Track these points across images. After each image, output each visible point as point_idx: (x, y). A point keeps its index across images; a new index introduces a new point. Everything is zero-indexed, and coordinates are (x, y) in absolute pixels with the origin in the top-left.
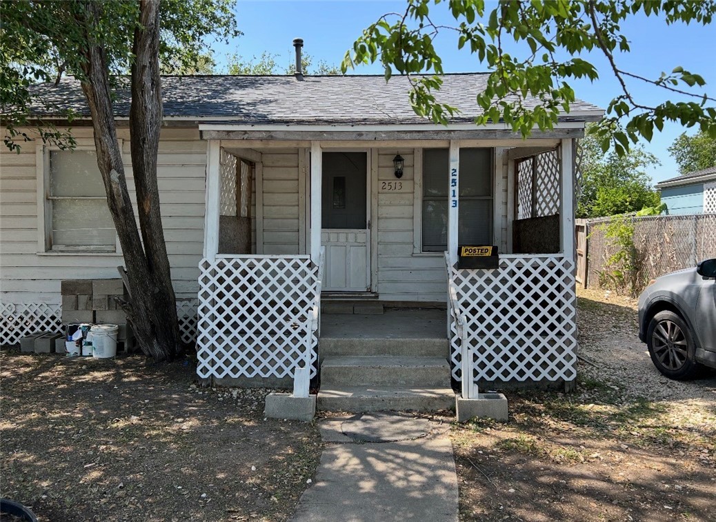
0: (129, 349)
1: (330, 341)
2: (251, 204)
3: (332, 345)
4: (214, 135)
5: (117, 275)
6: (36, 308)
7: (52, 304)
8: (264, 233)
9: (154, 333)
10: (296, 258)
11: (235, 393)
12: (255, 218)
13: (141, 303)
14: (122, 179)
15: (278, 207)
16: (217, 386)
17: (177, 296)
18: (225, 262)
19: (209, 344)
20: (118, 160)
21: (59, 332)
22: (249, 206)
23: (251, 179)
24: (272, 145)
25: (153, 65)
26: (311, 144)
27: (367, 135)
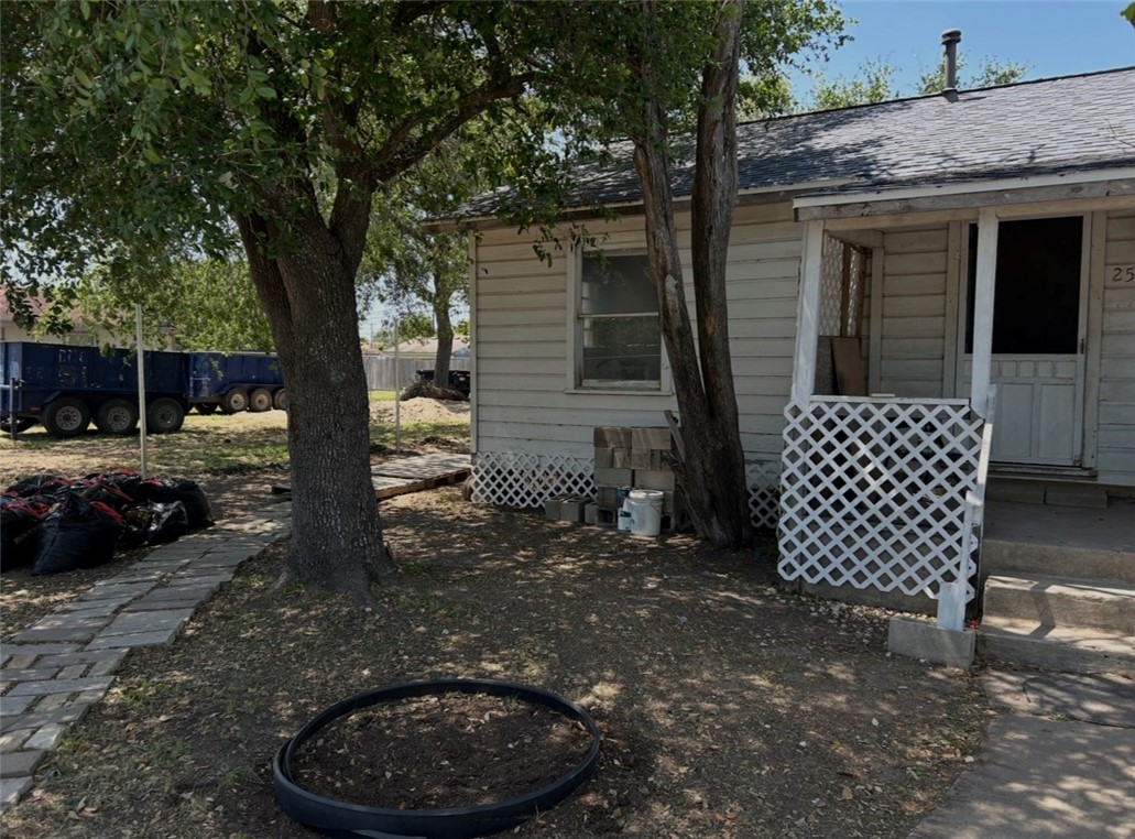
0: (676, 527)
1: (1002, 547)
2: (863, 315)
3: (1006, 552)
4: (816, 213)
5: (663, 421)
6: (562, 462)
7: (582, 459)
8: (883, 362)
9: (713, 506)
10: (944, 404)
11: (836, 610)
12: (869, 338)
13: (697, 463)
14: (680, 287)
15: (908, 320)
16: (807, 595)
17: (747, 456)
18: (825, 408)
19: (796, 530)
20: (676, 261)
21: (588, 495)
22: (858, 320)
23: (864, 276)
24: (909, 220)
25: (728, 118)
26: (979, 213)
27: (1091, 188)
